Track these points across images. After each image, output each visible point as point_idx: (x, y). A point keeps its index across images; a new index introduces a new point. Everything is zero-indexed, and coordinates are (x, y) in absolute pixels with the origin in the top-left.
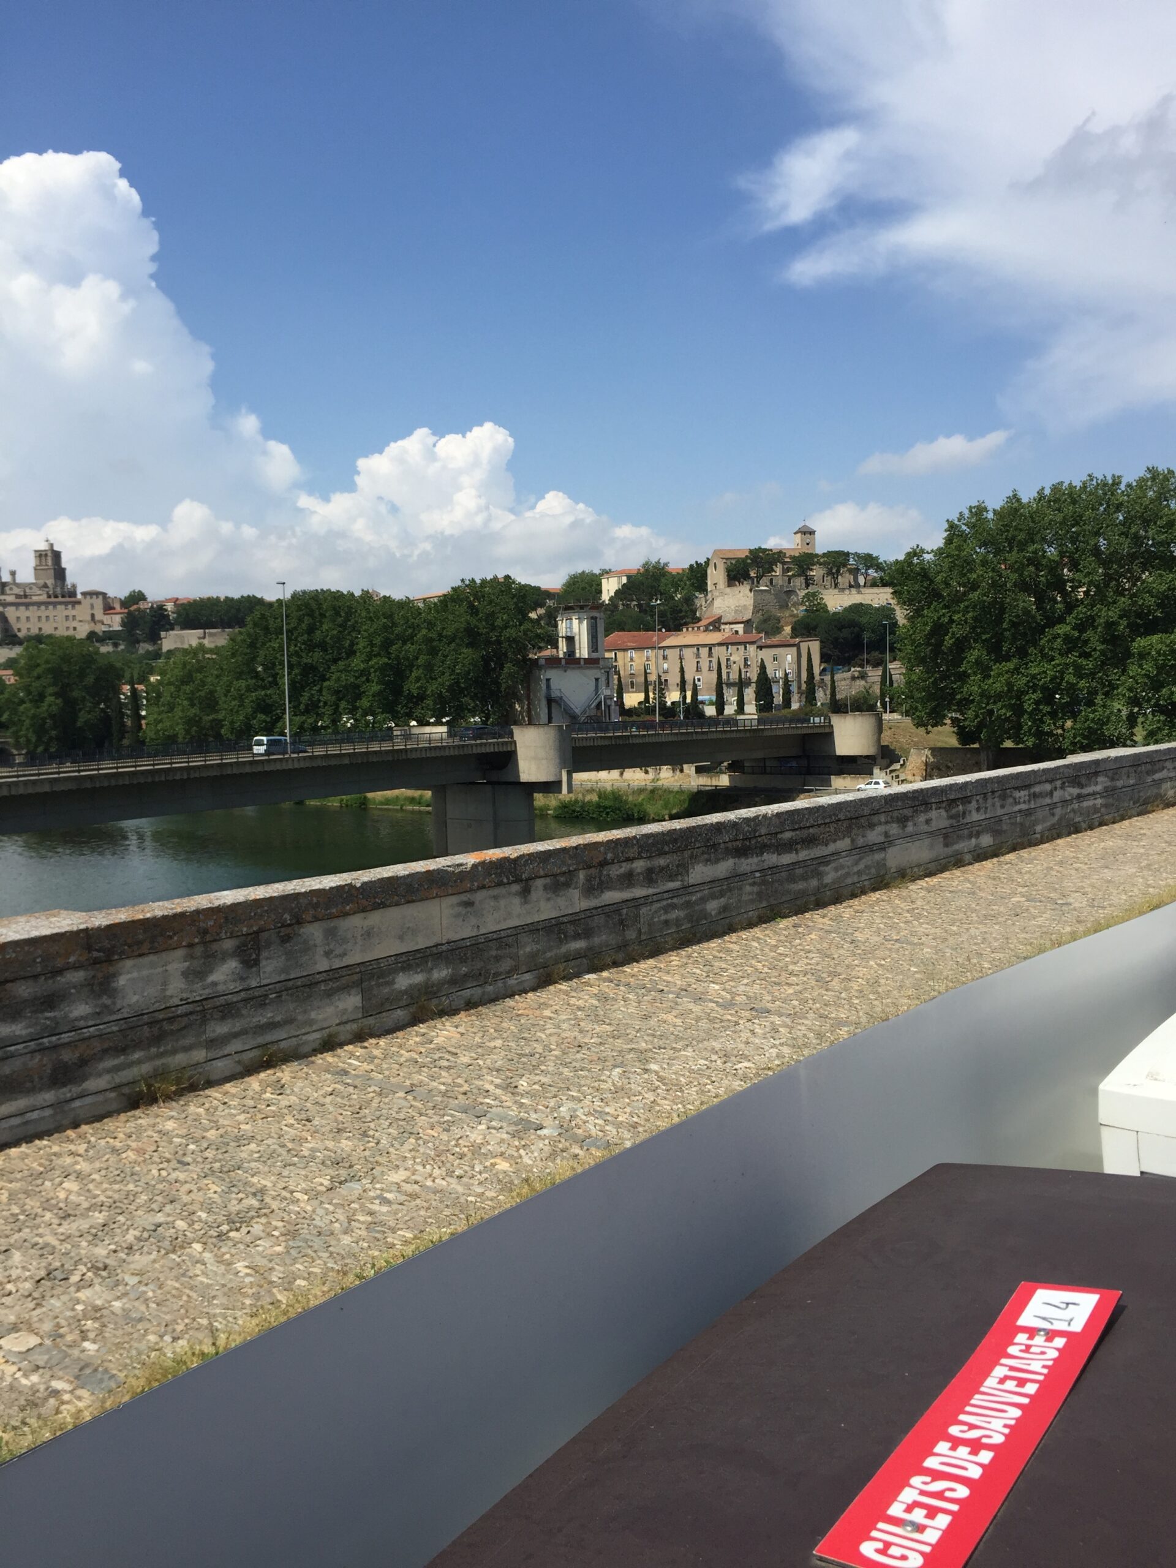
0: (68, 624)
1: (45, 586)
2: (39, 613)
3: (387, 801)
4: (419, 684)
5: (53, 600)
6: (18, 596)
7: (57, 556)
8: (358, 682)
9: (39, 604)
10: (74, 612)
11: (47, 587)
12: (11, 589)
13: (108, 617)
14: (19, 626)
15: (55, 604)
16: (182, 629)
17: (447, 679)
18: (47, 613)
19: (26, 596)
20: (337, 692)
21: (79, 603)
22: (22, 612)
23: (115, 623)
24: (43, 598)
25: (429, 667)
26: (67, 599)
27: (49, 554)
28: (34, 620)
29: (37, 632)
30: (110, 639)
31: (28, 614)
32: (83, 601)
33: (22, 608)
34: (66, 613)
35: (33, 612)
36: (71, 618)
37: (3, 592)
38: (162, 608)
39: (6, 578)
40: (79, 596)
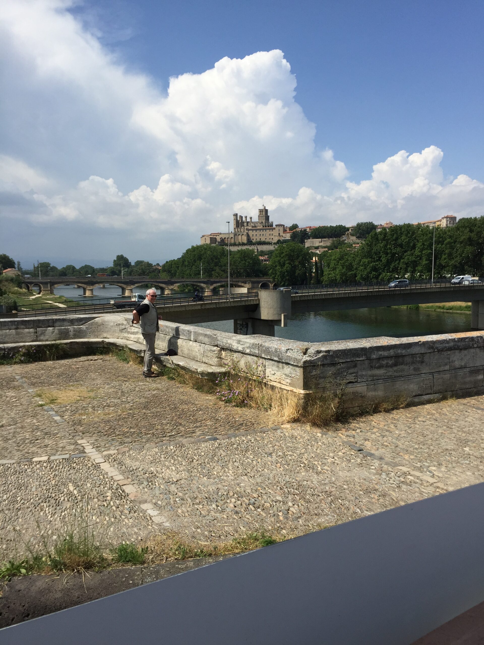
0: (270, 237)
1: (262, 223)
2: (260, 233)
3: (428, 307)
4: (445, 261)
5: (265, 228)
6: (253, 227)
7: (266, 211)
8: (416, 260)
9: (260, 230)
10: (272, 233)
12: (250, 224)
14: (253, 238)
15: (266, 230)
16: (313, 238)
17: (458, 259)
18: (263, 233)
19: (255, 227)
20: (406, 264)
21: (274, 229)
23: (288, 236)
24: (261, 227)
25: (450, 255)
26: (270, 228)
27: (264, 210)
28: (258, 235)
29: (259, 240)
30: (285, 242)
31: (256, 233)
32: (276, 228)
33: (254, 231)
34: (270, 233)
35: (258, 233)
36: (271, 235)
37: (247, 225)
38: (305, 230)
39: (248, 220)
40: (274, 226)
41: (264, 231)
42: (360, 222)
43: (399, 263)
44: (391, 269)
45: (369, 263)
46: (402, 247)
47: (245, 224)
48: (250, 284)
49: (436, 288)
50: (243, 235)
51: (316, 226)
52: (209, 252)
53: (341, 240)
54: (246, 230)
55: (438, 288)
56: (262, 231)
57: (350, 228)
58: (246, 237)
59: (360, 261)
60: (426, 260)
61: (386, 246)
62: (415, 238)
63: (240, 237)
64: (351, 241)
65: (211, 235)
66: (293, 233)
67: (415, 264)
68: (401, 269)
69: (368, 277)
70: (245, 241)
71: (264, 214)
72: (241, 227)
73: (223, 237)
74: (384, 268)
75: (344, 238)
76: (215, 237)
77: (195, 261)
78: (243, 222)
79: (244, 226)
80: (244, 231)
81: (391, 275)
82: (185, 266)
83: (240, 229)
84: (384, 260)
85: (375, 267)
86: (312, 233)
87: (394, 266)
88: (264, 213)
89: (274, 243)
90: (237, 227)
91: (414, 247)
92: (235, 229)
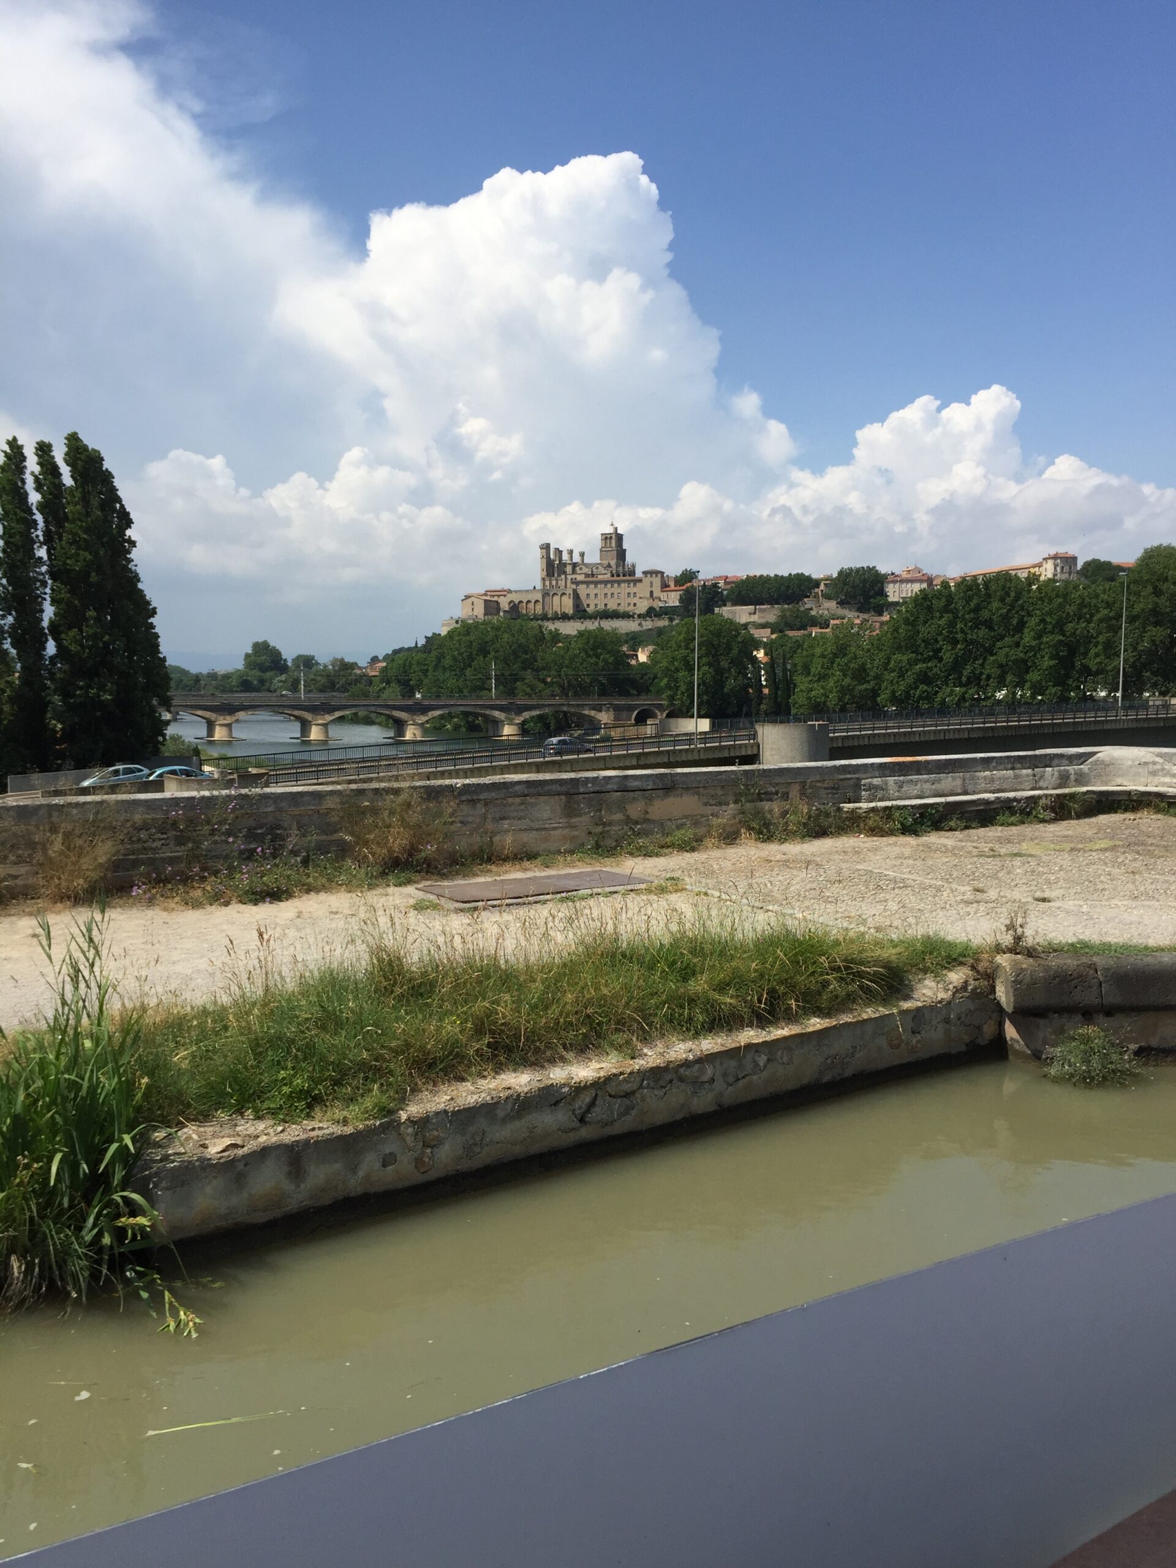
0: (629, 600)
1: (609, 566)
2: (606, 591)
5: (615, 578)
6: (587, 575)
7: (620, 538)
8: (1027, 657)
9: (605, 582)
10: (635, 590)
11: (611, 567)
12: (581, 569)
13: (665, 594)
14: (589, 602)
15: (619, 583)
16: (734, 604)
18: (612, 590)
19: (593, 575)
20: (1002, 666)
21: (640, 581)
22: (592, 590)
23: (673, 599)
24: (608, 577)
26: (627, 578)
27: (613, 536)
28: (601, 596)
29: (603, 607)
30: (666, 614)
31: (596, 591)
32: (644, 580)
33: (592, 586)
34: (628, 590)
35: (601, 590)
36: (632, 595)
37: (574, 572)
38: (715, 585)
39: (576, 558)
40: (639, 574)
41: (616, 585)
42: (846, 567)
43: (982, 665)
44: (964, 679)
45: (912, 663)
46: (991, 628)
47: (569, 569)
48: (612, 713)
49: (1128, 720)
50: (564, 594)
51: (739, 575)
52: (506, 636)
53: (802, 609)
54: (572, 583)
55: (1132, 720)
56: (609, 586)
57: (822, 580)
58: (571, 601)
59: (889, 659)
60: (1051, 658)
61: (952, 624)
62: (1022, 608)
63: (556, 599)
64: (826, 612)
65: (485, 595)
66: (687, 591)
67: (1022, 668)
68: (989, 677)
69: (908, 695)
70: (570, 610)
71: (613, 545)
72: (559, 575)
73: (516, 598)
74: (947, 677)
75: (808, 603)
76: (496, 599)
77: (471, 658)
78: (562, 565)
79: (565, 573)
80: (566, 586)
81: (965, 693)
82: (445, 669)
83: (557, 580)
84: (948, 656)
85: (926, 673)
86: (731, 591)
87: (973, 672)
88: (615, 543)
89: (640, 616)
90: (548, 575)
91: (1021, 627)
92: (543, 579)
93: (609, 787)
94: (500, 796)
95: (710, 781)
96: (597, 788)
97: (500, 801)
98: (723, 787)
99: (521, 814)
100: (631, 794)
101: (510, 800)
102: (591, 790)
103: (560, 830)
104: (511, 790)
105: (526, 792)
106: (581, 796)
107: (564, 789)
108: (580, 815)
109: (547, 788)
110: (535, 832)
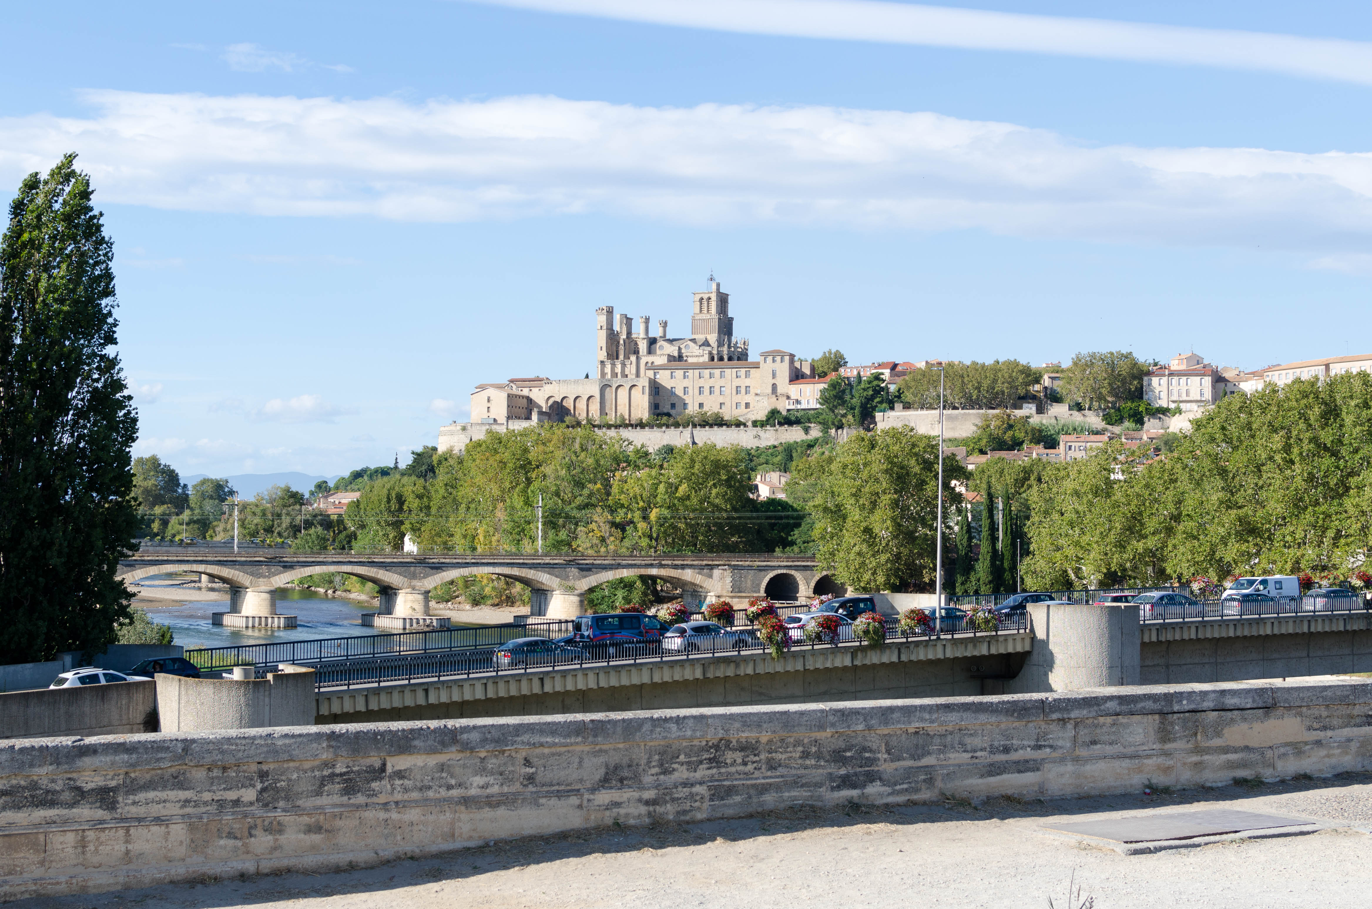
0: (737, 398)
1: (706, 343)
2: (701, 382)
5: (716, 362)
6: (671, 357)
7: (724, 300)
9: (700, 369)
10: (748, 382)
11: (709, 345)
13: (796, 388)
14: (673, 399)
15: (722, 369)
16: (907, 407)
18: (711, 381)
19: (680, 357)
21: (756, 366)
22: (679, 380)
23: (809, 397)
24: (704, 359)
26: (736, 361)
27: (714, 297)
30: (800, 421)
32: (763, 365)
33: (679, 374)
34: (737, 382)
36: (743, 390)
37: (651, 351)
38: (876, 377)
39: (655, 330)
41: (716, 373)
47: (643, 347)
50: (634, 386)
51: (914, 360)
54: (648, 368)
56: (706, 373)
57: (1046, 370)
58: (646, 398)
63: (622, 395)
65: (510, 385)
66: (831, 385)
70: (644, 412)
71: (714, 310)
72: (627, 357)
73: (558, 392)
76: (526, 392)
78: (633, 340)
79: (636, 352)
80: (638, 375)
83: (624, 365)
86: (903, 385)
88: (716, 306)
89: (755, 424)
90: (609, 356)
92: (602, 363)
93: (1206, 705)
94: (1091, 715)
95: (1314, 698)
96: (1192, 707)
97: (1091, 720)
98: (1327, 706)
99: (1113, 738)
100: (1229, 713)
101: (1102, 720)
102: (1187, 708)
103: (1155, 758)
104: (1102, 707)
105: (1118, 710)
106: (1176, 716)
107: (1157, 706)
108: (1174, 740)
109: (1140, 705)
110: (1128, 761)
